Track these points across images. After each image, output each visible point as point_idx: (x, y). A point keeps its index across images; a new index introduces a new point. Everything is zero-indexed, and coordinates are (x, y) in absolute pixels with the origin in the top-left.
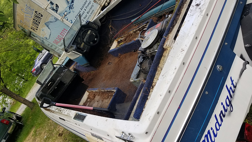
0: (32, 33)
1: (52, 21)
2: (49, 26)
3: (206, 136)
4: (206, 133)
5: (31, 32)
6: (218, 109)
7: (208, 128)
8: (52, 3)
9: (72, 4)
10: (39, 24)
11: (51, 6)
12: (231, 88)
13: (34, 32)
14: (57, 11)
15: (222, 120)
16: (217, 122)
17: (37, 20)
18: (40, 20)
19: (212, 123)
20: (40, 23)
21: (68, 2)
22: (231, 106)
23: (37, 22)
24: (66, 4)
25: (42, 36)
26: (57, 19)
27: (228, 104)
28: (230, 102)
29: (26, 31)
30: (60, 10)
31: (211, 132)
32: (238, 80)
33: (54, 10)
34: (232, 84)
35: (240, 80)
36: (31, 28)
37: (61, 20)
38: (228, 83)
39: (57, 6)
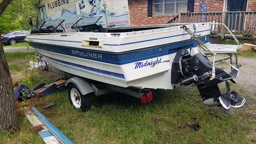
0: (44, 8)
1: (70, 11)
2: (64, 13)
3: (139, 62)
4: (140, 62)
5: (44, 6)
6: (149, 61)
7: (142, 61)
8: (83, 2)
9: (93, 15)
10: (58, 6)
11: (81, 3)
12: (158, 61)
13: (46, 8)
14: (81, 9)
15: (148, 65)
16: (146, 64)
17: (60, 2)
18: (62, 4)
19: (144, 62)
20: (60, 6)
21: (92, 11)
22: (154, 65)
23: (59, 4)
24: (90, 11)
25: (48, 15)
26: (75, 13)
27: (154, 63)
28: (155, 64)
29: (41, 3)
30: (83, 10)
31: (142, 64)
32: (163, 62)
33: (80, 6)
34: (160, 60)
35: (163, 63)
36: (48, 4)
37: (78, 16)
38: (159, 58)
39: (84, 6)
